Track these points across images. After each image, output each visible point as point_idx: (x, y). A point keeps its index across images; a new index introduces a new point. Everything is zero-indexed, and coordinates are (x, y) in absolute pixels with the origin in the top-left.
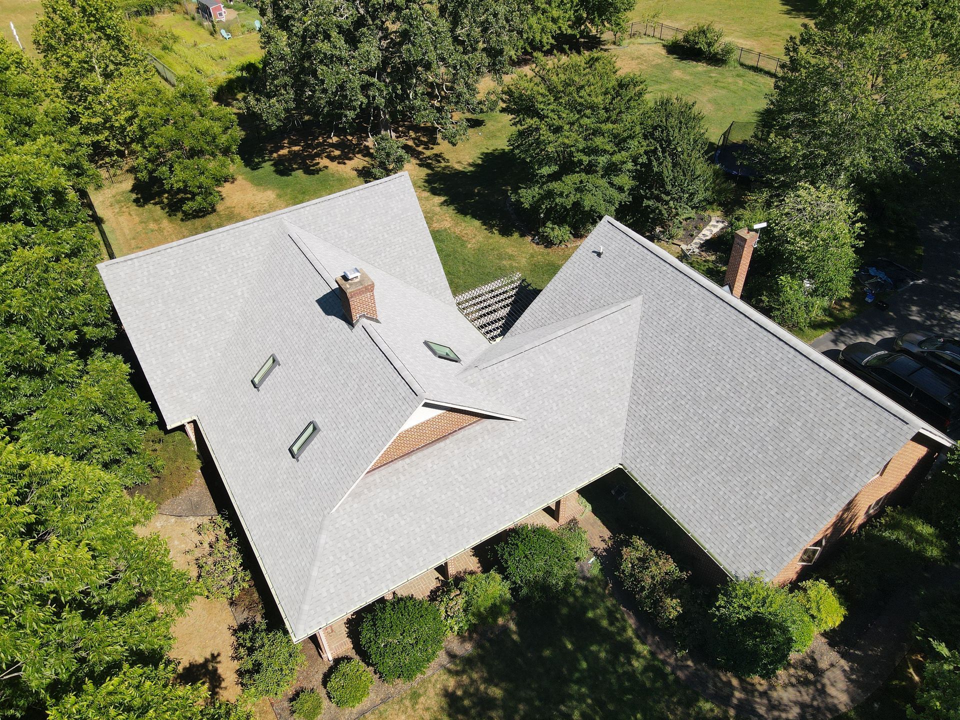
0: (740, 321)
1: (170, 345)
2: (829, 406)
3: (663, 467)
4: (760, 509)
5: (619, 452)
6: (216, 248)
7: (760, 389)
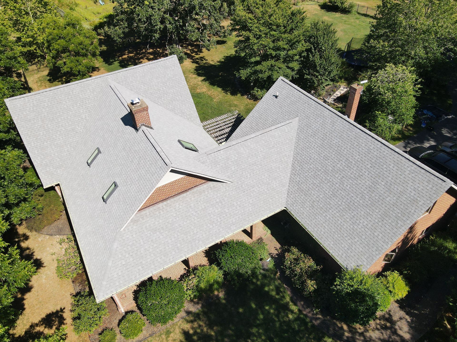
0: (351, 128)
1: (45, 143)
2: (400, 173)
3: (308, 209)
4: (360, 231)
5: (284, 201)
6: (71, 92)
7: (361, 165)
